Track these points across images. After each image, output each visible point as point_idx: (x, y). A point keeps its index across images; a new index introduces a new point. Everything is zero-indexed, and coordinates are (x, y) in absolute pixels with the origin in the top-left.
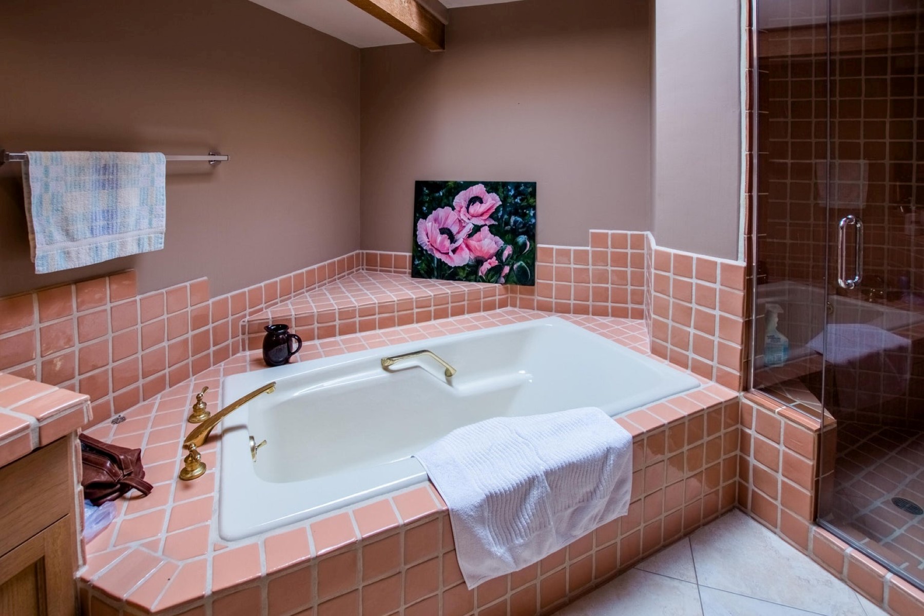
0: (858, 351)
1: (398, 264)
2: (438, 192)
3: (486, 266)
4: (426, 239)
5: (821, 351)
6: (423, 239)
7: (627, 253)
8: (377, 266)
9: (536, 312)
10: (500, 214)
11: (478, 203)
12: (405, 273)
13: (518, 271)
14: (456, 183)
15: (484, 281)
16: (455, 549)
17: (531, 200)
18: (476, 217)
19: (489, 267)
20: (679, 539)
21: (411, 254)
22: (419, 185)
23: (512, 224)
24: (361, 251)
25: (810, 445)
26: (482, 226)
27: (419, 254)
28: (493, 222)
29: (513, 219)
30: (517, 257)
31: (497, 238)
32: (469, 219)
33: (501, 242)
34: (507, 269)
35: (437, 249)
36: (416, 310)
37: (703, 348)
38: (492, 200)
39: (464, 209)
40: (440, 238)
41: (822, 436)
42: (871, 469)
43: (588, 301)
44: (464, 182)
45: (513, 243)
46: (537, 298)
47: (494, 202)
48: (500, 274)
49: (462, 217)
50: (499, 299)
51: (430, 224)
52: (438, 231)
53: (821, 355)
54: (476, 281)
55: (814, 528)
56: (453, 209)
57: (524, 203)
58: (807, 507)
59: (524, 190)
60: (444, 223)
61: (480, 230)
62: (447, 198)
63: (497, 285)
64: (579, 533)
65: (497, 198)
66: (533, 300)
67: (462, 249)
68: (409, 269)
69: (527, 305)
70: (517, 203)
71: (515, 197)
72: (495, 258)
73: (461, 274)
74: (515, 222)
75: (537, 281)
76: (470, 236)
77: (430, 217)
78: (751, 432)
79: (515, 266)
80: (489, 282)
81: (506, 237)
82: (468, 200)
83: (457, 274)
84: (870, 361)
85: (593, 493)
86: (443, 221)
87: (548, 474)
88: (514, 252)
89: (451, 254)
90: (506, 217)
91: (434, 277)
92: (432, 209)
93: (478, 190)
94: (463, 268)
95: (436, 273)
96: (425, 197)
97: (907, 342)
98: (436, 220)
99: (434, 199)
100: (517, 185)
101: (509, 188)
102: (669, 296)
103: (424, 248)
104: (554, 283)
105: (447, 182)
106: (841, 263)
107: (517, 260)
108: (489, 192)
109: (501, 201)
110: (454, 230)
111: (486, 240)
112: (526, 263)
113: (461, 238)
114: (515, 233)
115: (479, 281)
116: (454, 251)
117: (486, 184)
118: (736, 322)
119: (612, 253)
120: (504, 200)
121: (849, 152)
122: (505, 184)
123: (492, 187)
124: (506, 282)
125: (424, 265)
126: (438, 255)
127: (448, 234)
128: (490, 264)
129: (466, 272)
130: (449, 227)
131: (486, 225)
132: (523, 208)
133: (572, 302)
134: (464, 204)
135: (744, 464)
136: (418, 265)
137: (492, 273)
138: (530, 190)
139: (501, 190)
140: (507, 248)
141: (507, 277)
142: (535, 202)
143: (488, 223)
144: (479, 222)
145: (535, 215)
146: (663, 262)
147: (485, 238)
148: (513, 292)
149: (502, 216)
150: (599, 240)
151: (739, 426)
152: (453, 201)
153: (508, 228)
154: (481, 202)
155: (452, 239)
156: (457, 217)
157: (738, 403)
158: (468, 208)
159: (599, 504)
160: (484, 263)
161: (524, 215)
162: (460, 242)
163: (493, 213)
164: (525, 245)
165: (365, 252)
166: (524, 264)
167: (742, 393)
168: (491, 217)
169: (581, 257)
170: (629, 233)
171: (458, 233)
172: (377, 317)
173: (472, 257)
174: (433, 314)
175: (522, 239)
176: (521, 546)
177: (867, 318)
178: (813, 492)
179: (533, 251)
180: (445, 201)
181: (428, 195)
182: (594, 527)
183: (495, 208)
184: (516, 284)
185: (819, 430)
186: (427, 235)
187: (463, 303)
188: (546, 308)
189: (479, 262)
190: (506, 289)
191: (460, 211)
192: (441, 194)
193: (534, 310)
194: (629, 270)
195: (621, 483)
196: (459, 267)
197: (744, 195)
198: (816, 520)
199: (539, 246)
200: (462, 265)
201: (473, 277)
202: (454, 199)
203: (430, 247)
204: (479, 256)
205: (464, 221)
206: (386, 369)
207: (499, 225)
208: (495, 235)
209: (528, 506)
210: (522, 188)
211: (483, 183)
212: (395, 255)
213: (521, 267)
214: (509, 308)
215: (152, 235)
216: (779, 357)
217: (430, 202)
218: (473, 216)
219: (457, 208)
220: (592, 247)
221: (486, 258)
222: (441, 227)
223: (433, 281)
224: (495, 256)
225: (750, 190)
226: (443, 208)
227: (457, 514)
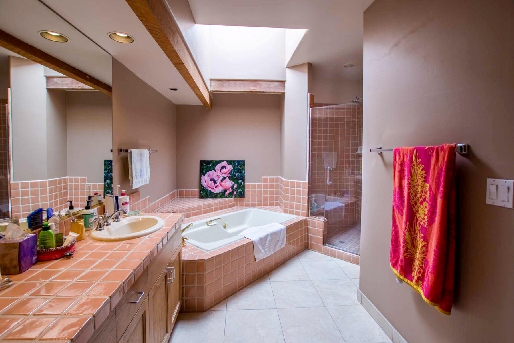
0: (332, 207)
1: (193, 194)
2: (209, 164)
3: (228, 192)
4: (205, 183)
5: (324, 207)
6: (204, 183)
7: (273, 184)
8: (184, 195)
9: (245, 207)
10: (233, 172)
11: (224, 168)
12: (196, 197)
13: (239, 193)
14: (216, 161)
15: (227, 198)
16: (254, 252)
17: (243, 167)
18: (224, 174)
19: (229, 192)
20: (295, 256)
21: (198, 190)
22: (202, 162)
23: (237, 176)
24: (177, 190)
25: (322, 226)
26: (226, 177)
27: (202, 189)
28: (230, 176)
29: (237, 174)
30: (239, 188)
31: (232, 181)
32: (221, 175)
33: (233, 183)
34: (235, 192)
35: (209, 187)
36: (208, 208)
37: (298, 208)
38: (230, 167)
39: (219, 171)
40: (210, 182)
41: (324, 223)
42: (335, 237)
43: (262, 201)
44: (219, 161)
45: (237, 183)
46: (245, 202)
47: (230, 168)
48: (233, 194)
49: (219, 174)
50: (233, 204)
51: (206, 177)
52: (210, 180)
53: (324, 208)
54: (224, 198)
55: (323, 246)
56: (215, 171)
57: (241, 168)
58: (322, 241)
59: (241, 163)
60: (212, 177)
61: (225, 179)
62: (213, 167)
63: (232, 198)
64: (276, 250)
65: (232, 166)
66: (244, 203)
67: (219, 186)
68: (198, 195)
69: (242, 205)
70: (238, 168)
71: (238, 166)
72: (231, 189)
73: (219, 195)
74: (238, 175)
75: (245, 196)
76: (222, 181)
77: (206, 174)
78: (310, 227)
79: (238, 191)
80: (229, 198)
81: (235, 181)
82: (221, 167)
83: (217, 196)
84: (335, 209)
85: (278, 240)
86: (211, 175)
87: (271, 234)
88: (238, 186)
89: (215, 188)
90: (235, 173)
91: (208, 197)
92: (207, 171)
93: (224, 164)
94: (219, 193)
95: (209, 196)
96: (204, 167)
97: (343, 205)
98: (209, 176)
99: (208, 167)
100: (238, 162)
101: (236, 163)
102: (289, 194)
103: (204, 187)
104: (251, 196)
105: (213, 161)
106: (328, 180)
107: (239, 189)
108: (228, 164)
109: (233, 167)
110: (216, 179)
111: (228, 182)
112: (242, 190)
113: (218, 182)
114: (238, 179)
115: (225, 198)
116: (216, 187)
117: (227, 161)
118: (306, 198)
119: (269, 184)
120: (234, 167)
121: (331, 150)
122: (234, 161)
123: (229, 162)
124: (235, 197)
125: (204, 193)
126: (210, 189)
127: (213, 181)
128: (229, 191)
129: (221, 194)
130: (214, 178)
131: (227, 177)
132: (240, 170)
133: (257, 202)
134: (219, 169)
135: (308, 236)
136: (202, 193)
137: (230, 194)
138: (243, 163)
139: (233, 163)
140: (235, 185)
141: (235, 195)
142: (244, 167)
143: (228, 176)
144: (225, 176)
145: (244, 172)
146: (287, 184)
147: (227, 181)
148: (237, 200)
149: (233, 173)
150: (265, 180)
151: (307, 226)
152: (215, 168)
153: (235, 177)
154: (226, 168)
155: (215, 182)
156: (217, 174)
157: (306, 220)
158: (221, 171)
159: (280, 242)
160: (227, 191)
161: (241, 173)
162: (218, 184)
163: (230, 172)
164: (241, 183)
165: (178, 190)
166: (241, 190)
167: (307, 217)
168: (229, 173)
169: (260, 186)
170: (274, 177)
171: (218, 180)
172: (197, 211)
173: (223, 189)
174: (213, 209)
175: (240, 181)
176: (267, 250)
177: (335, 200)
178: (323, 237)
179: (244, 185)
180: (212, 168)
181: (205, 166)
182: (279, 249)
183: (231, 170)
184: (238, 197)
185: (324, 221)
186: (205, 181)
187: (222, 205)
188: (248, 205)
189: (225, 190)
190: (235, 200)
191: (218, 172)
192: (211, 165)
193: (244, 206)
194: (274, 189)
195: (284, 238)
196: (218, 193)
197: (308, 163)
198: (323, 244)
199: (246, 183)
200: (219, 192)
201: (223, 196)
202: (215, 167)
203: (207, 186)
204: (225, 189)
205: (220, 176)
206: (208, 225)
207: (232, 176)
208: (231, 180)
209: (267, 241)
210: (240, 163)
211: (226, 161)
212: (192, 191)
213: (240, 191)
214: (236, 207)
215: (148, 178)
216: (315, 210)
217: (206, 169)
218: (223, 174)
219: (217, 171)
220: (263, 183)
221: (228, 189)
222: (211, 178)
223: (209, 199)
224: (231, 188)
225: (309, 162)
226: (211, 171)
227: (255, 241)
